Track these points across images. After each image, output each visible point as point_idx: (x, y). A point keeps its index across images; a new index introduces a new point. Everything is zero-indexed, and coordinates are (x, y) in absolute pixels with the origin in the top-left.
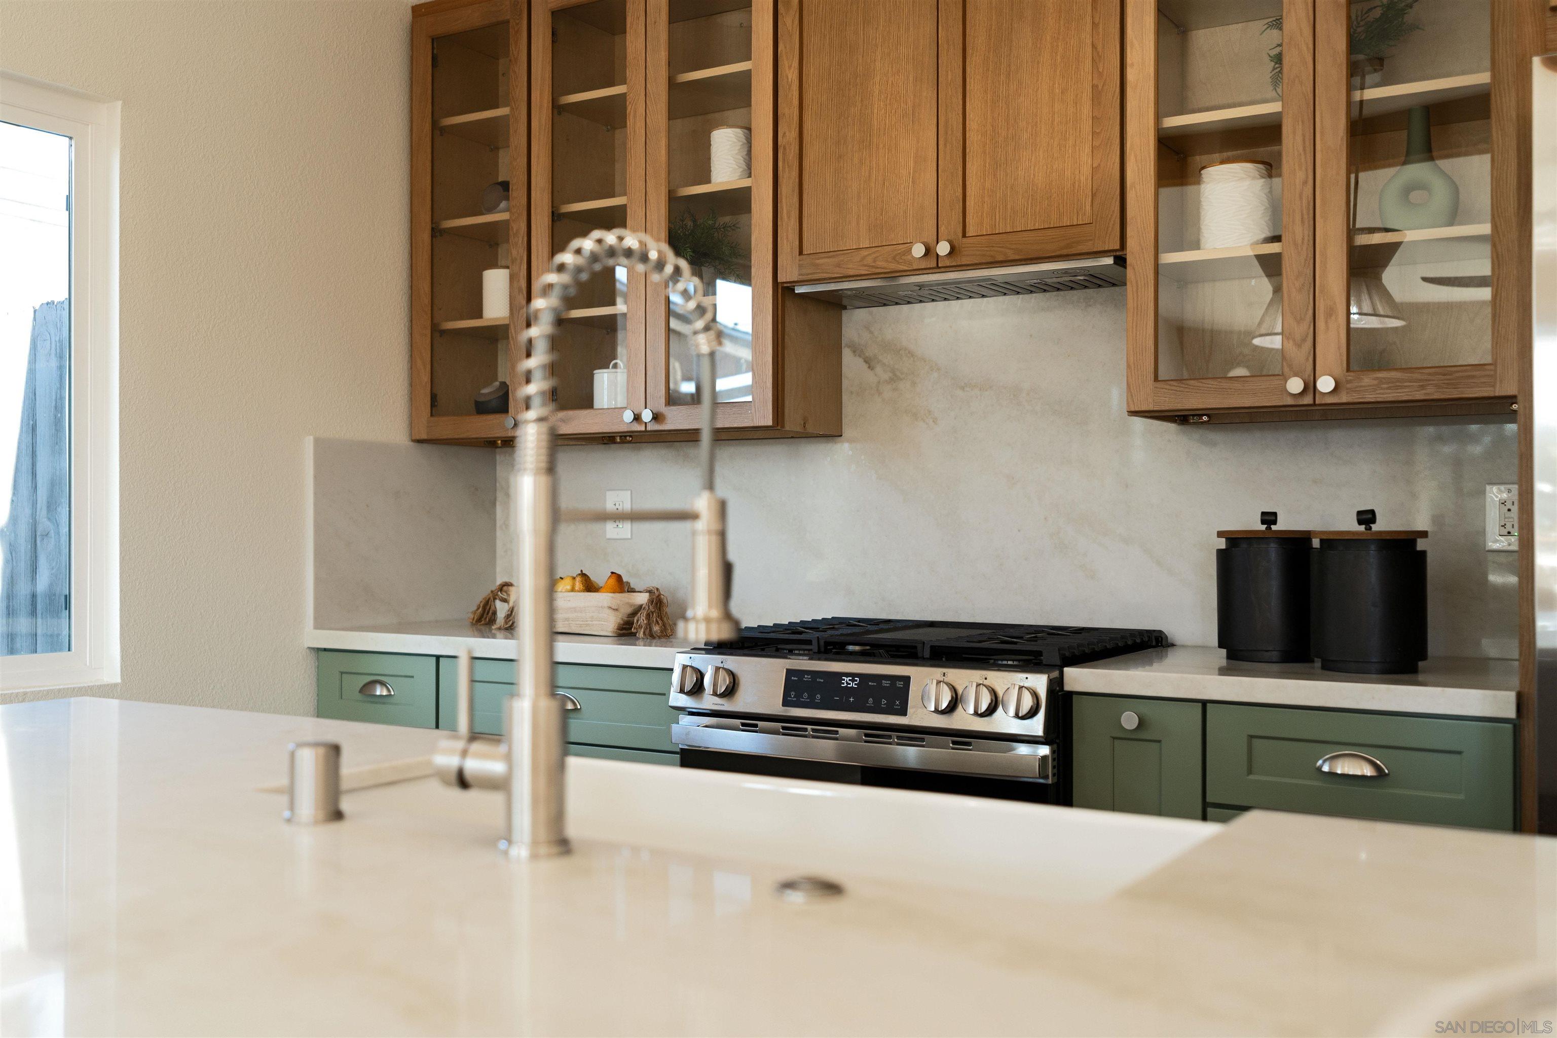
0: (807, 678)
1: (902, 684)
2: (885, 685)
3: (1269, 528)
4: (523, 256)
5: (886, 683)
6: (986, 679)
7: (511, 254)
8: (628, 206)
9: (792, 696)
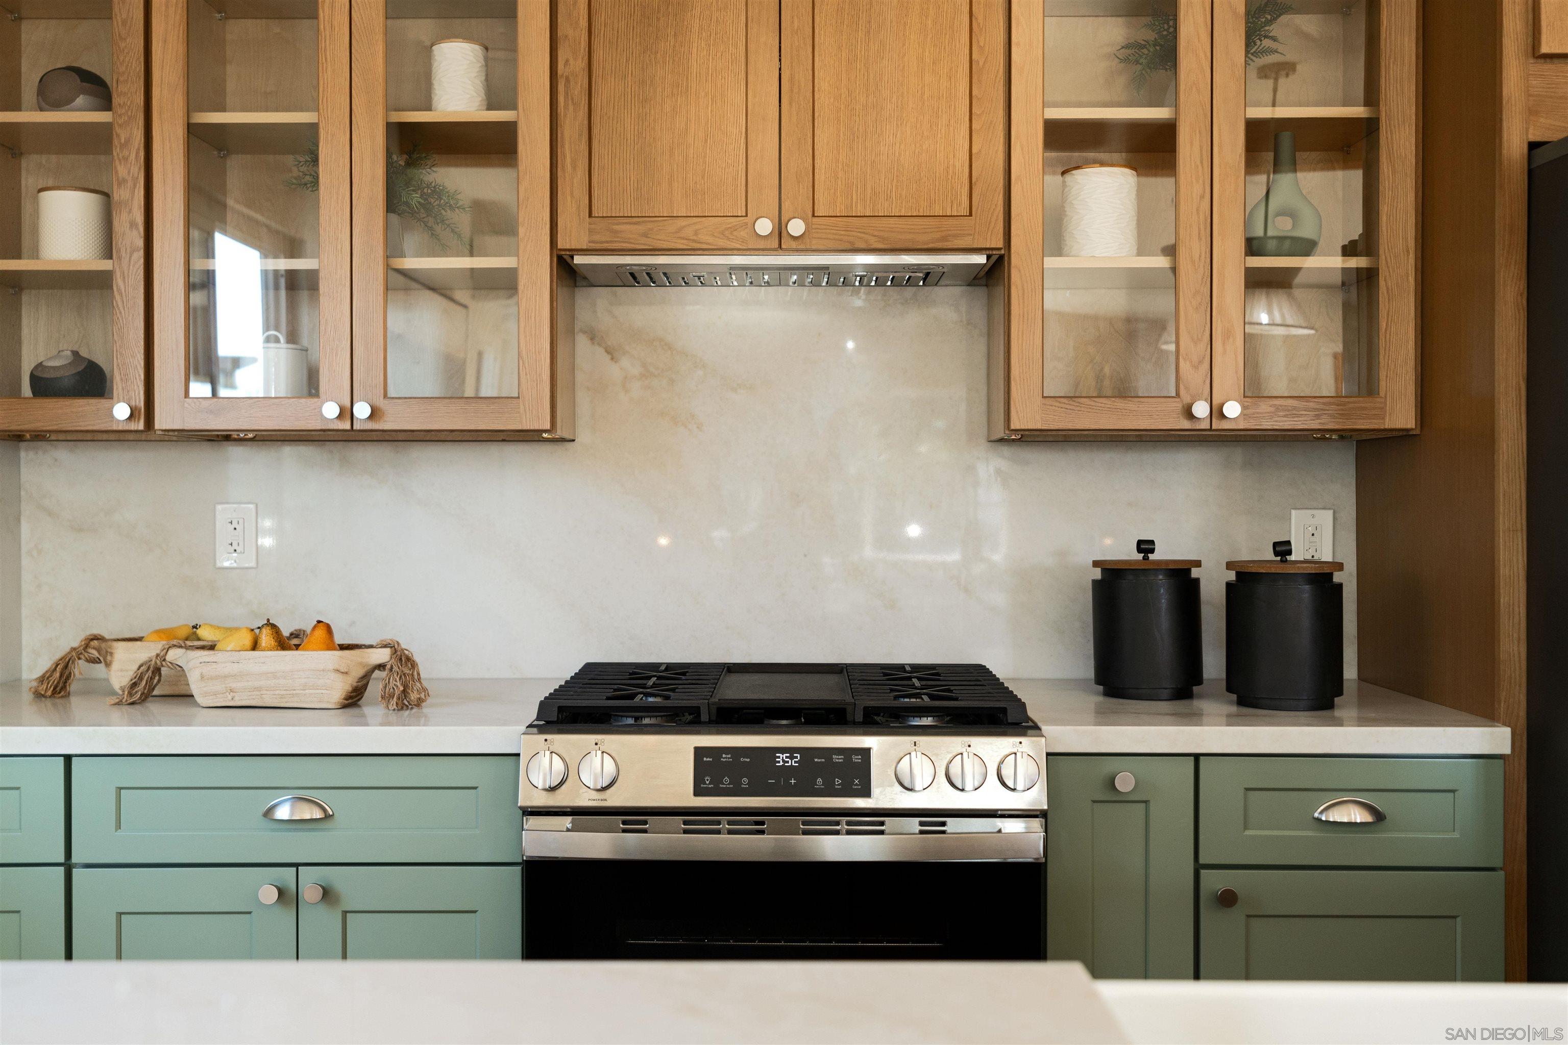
0: (726, 758)
1: (859, 759)
2: (837, 761)
3: (1146, 558)
4: (137, 178)
5: (838, 759)
6: (969, 746)
7: (117, 172)
8: (321, 125)
9: (707, 782)
